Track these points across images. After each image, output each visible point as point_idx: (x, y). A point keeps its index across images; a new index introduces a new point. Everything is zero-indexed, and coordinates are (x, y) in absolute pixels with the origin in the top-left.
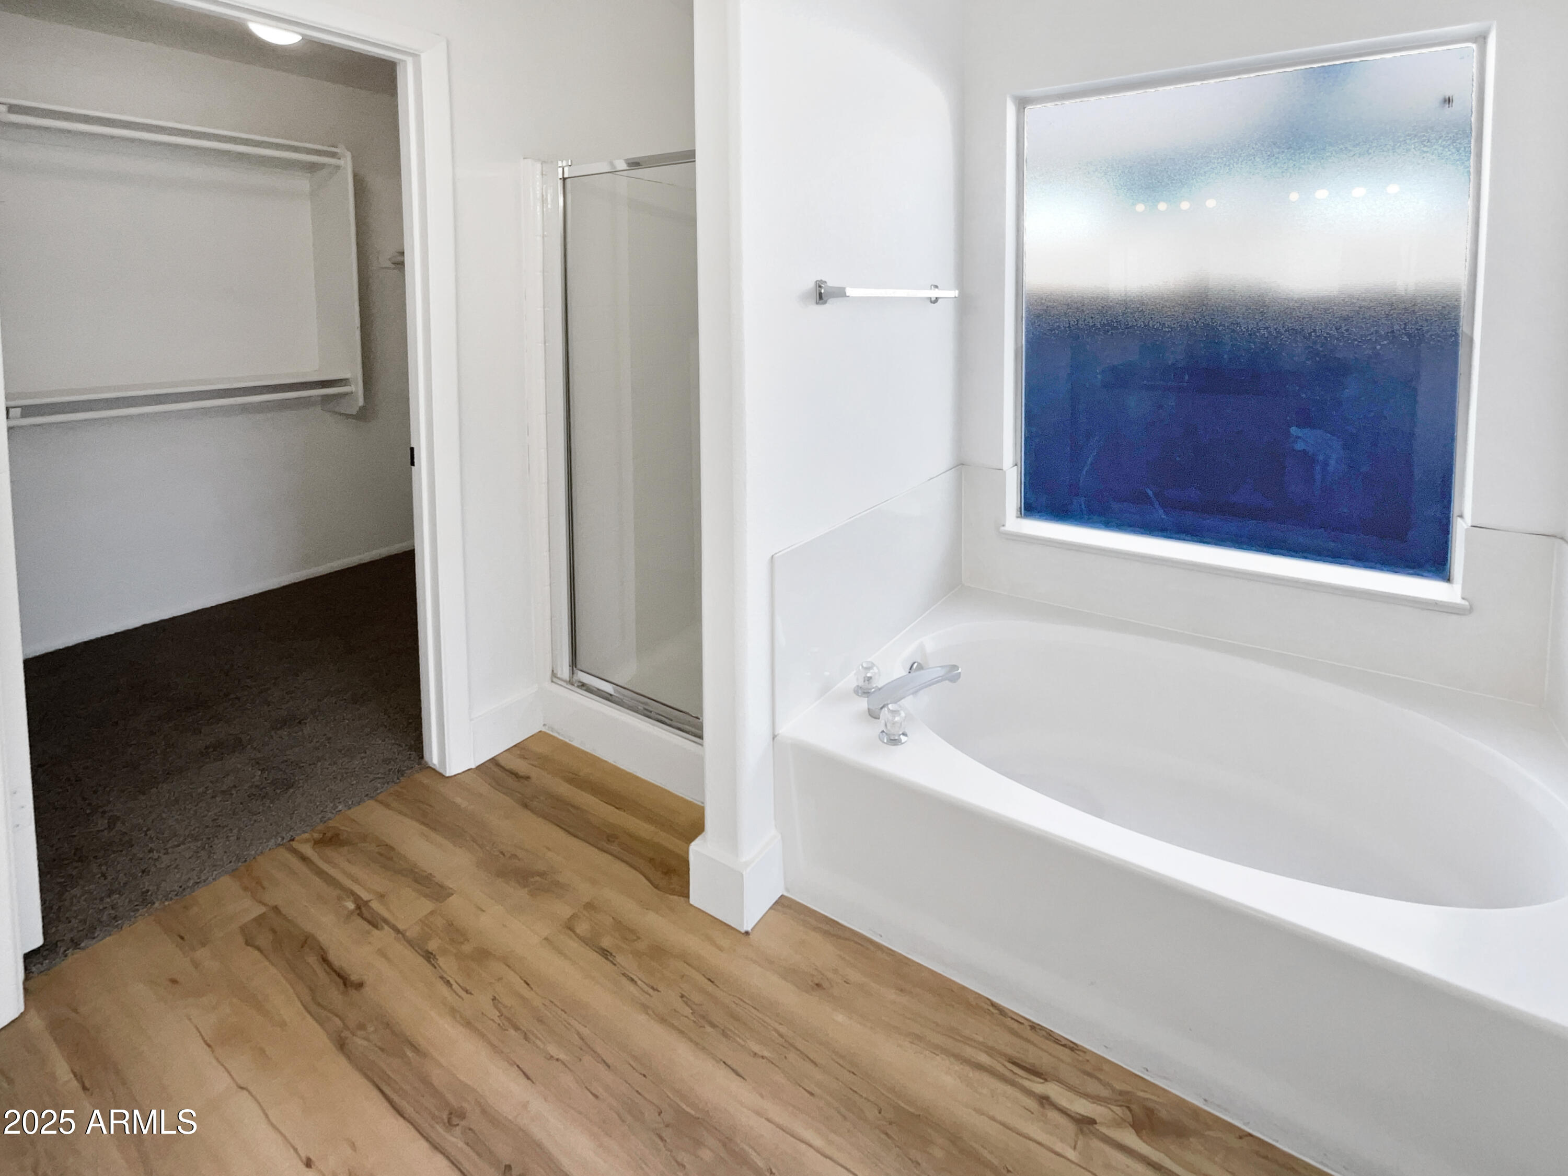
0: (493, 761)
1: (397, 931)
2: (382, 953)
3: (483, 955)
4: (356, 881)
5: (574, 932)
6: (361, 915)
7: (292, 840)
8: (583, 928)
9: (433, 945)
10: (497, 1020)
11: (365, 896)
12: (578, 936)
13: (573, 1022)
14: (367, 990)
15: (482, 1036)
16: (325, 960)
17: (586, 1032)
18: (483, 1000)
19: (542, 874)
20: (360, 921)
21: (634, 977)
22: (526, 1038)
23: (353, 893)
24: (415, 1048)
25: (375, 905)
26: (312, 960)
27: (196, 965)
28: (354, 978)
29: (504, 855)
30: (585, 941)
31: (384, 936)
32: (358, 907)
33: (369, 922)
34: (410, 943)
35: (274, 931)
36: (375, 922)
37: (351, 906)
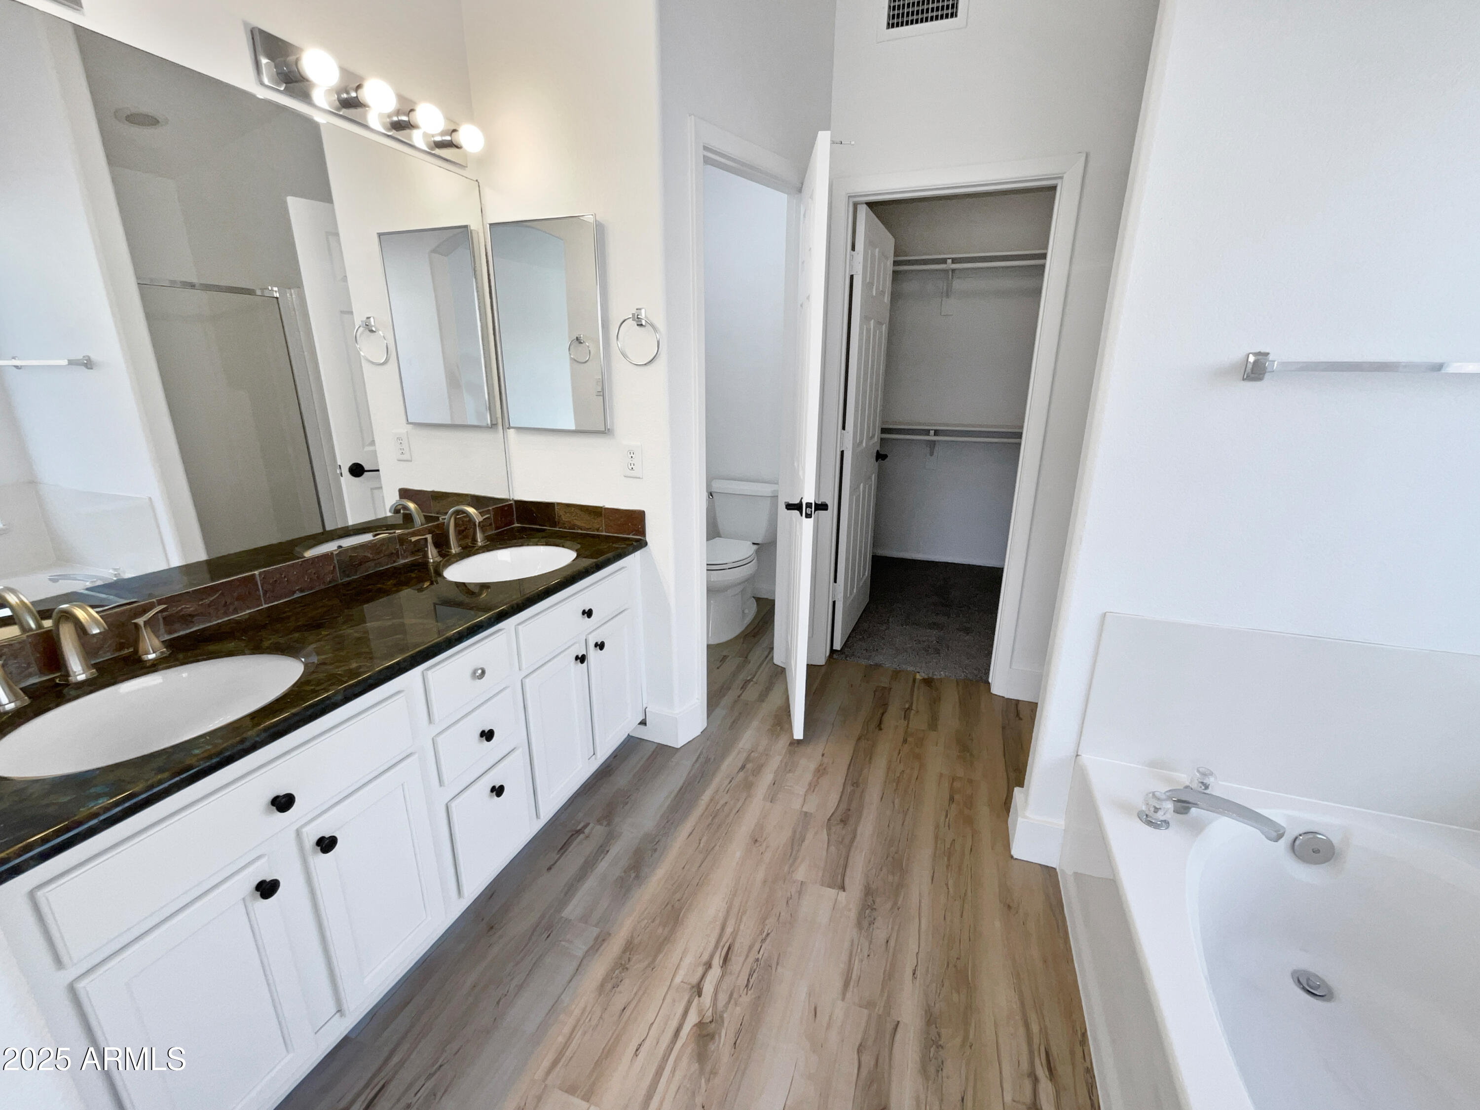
0: (1017, 702)
1: (908, 726)
2: (896, 727)
3: (918, 757)
4: (918, 700)
5: (953, 782)
6: (906, 711)
7: (919, 672)
8: (957, 784)
9: (909, 739)
10: (896, 777)
11: (914, 707)
12: (952, 784)
13: (912, 803)
14: (880, 732)
15: (887, 776)
16: (883, 714)
17: (911, 809)
18: (901, 767)
19: (971, 755)
20: (903, 713)
21: (949, 816)
22: (895, 790)
23: (912, 704)
24: (871, 758)
25: (913, 712)
26: (881, 711)
27: (860, 685)
28: (882, 726)
29: (969, 736)
30: (952, 789)
31: (903, 723)
32: (908, 708)
33: (905, 716)
34: (906, 732)
35: (883, 694)
36: (906, 717)
37: (907, 706)
